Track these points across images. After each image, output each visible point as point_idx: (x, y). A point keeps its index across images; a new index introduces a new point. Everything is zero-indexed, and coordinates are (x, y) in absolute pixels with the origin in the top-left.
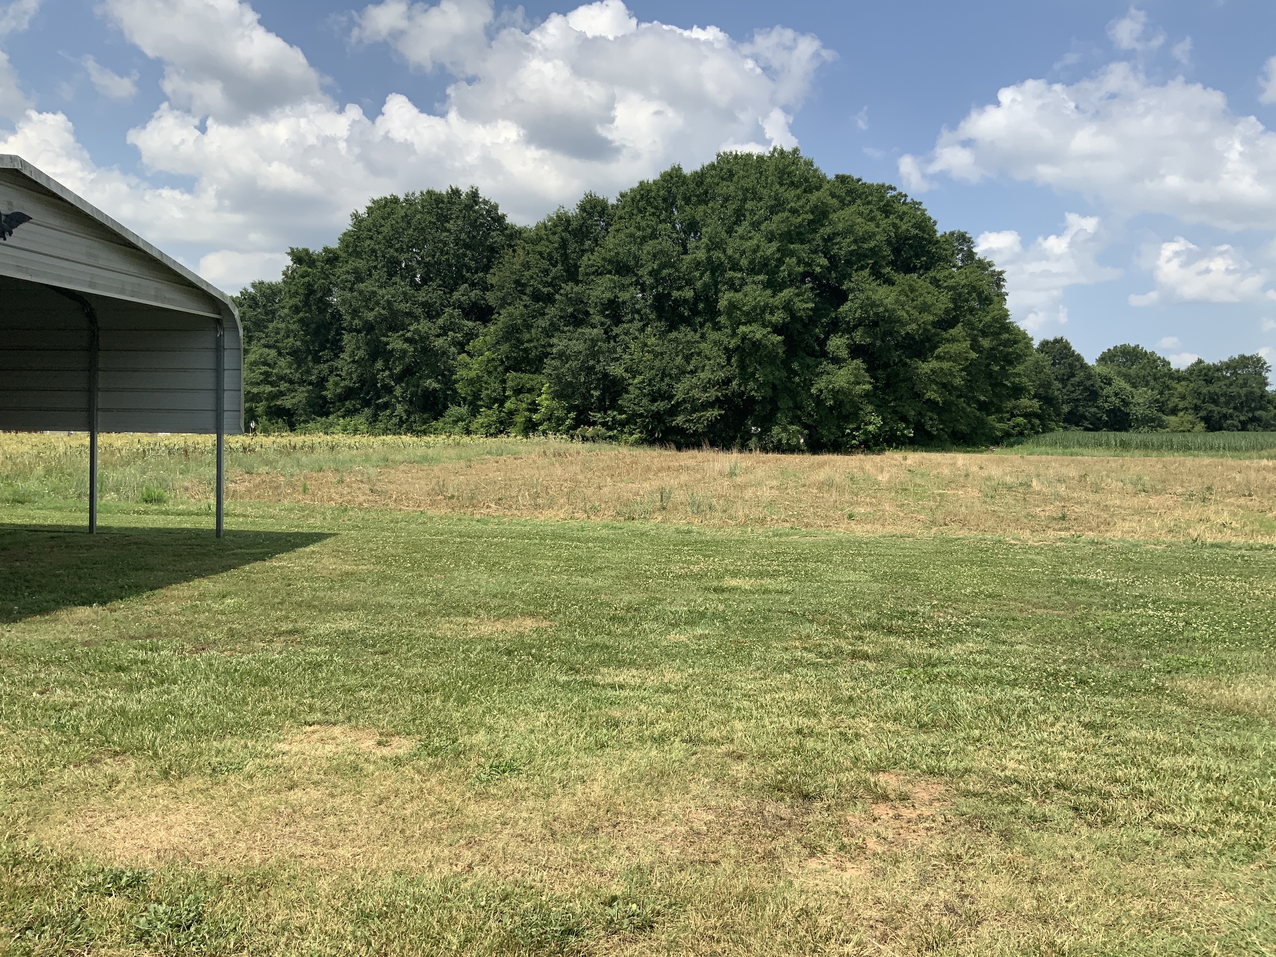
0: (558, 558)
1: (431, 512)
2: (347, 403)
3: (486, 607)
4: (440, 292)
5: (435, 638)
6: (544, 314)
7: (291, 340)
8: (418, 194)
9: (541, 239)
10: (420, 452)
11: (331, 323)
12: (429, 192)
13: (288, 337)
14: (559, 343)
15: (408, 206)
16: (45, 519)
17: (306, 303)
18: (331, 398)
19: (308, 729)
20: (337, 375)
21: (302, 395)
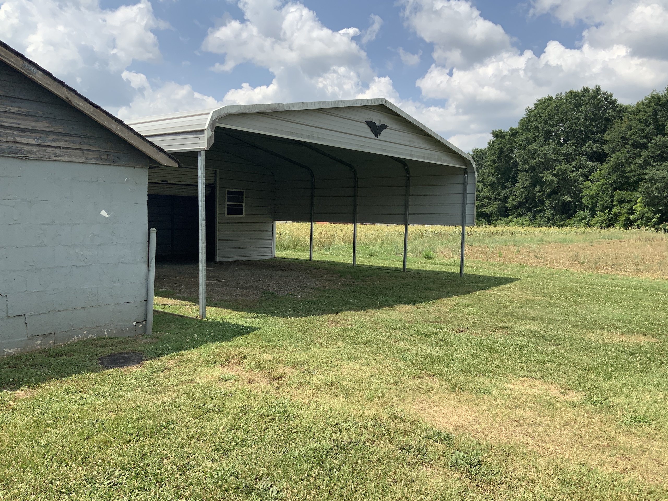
0: (657, 301)
1: (571, 270)
2: (519, 210)
3: (613, 326)
4: (574, 147)
5: (585, 341)
6: (640, 156)
7: (491, 177)
8: (564, 93)
9: (640, 111)
10: (562, 237)
11: (512, 168)
12: (571, 92)
13: (489, 176)
14: (650, 173)
15: (558, 101)
16: (383, 264)
17: (499, 158)
18: (510, 208)
19: (521, 378)
20: (514, 195)
21: (495, 206)
